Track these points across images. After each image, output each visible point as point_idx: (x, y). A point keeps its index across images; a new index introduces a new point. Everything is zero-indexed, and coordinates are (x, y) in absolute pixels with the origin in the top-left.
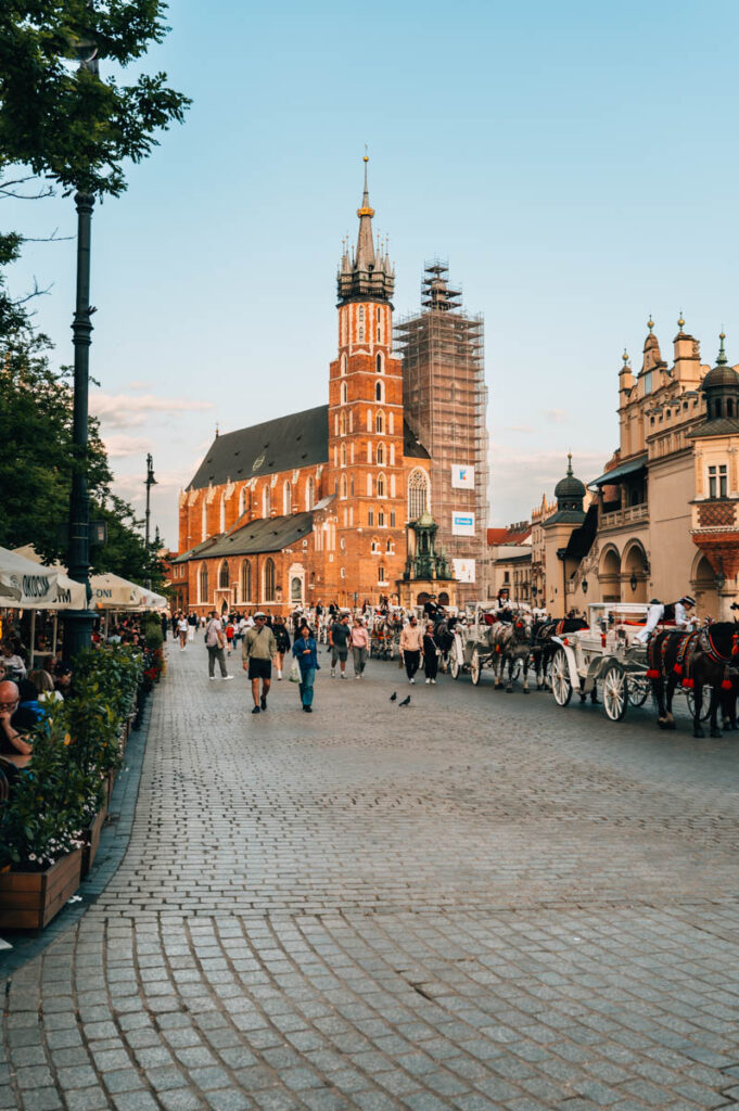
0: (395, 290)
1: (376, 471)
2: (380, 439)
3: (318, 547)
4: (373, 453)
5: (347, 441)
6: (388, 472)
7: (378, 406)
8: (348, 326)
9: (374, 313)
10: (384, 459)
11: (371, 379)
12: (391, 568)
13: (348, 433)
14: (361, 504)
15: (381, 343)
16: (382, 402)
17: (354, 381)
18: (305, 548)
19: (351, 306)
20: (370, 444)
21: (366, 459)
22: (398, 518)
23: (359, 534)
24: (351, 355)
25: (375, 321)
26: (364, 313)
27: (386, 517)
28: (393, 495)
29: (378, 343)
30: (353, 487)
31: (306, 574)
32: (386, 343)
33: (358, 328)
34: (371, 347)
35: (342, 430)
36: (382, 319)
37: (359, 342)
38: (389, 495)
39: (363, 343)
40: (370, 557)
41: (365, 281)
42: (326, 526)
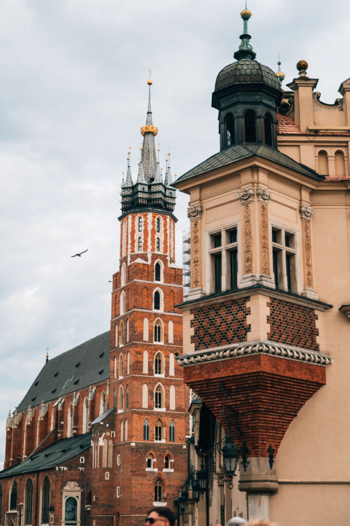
0: (176, 201)
1: (151, 382)
2: (158, 348)
3: (95, 464)
4: (150, 363)
5: (125, 351)
6: (167, 383)
7: (156, 315)
8: (127, 237)
9: (153, 223)
10: (163, 370)
11: (148, 288)
12: (170, 486)
13: (126, 343)
14: (135, 416)
15: (161, 252)
16: (161, 311)
17: (131, 289)
18: (82, 465)
19: (130, 217)
20: (146, 354)
21: (141, 369)
22: (179, 431)
23: (132, 449)
24: (129, 264)
25: (153, 230)
26: (142, 224)
27: (164, 431)
28: (173, 407)
29: (156, 252)
30: (127, 399)
31: (82, 494)
32: (165, 251)
33: (136, 238)
34: (149, 256)
35: (121, 340)
36: (162, 228)
37: (137, 252)
38: (168, 407)
39: (142, 252)
40: (145, 474)
41: (143, 192)
42: (101, 442)
